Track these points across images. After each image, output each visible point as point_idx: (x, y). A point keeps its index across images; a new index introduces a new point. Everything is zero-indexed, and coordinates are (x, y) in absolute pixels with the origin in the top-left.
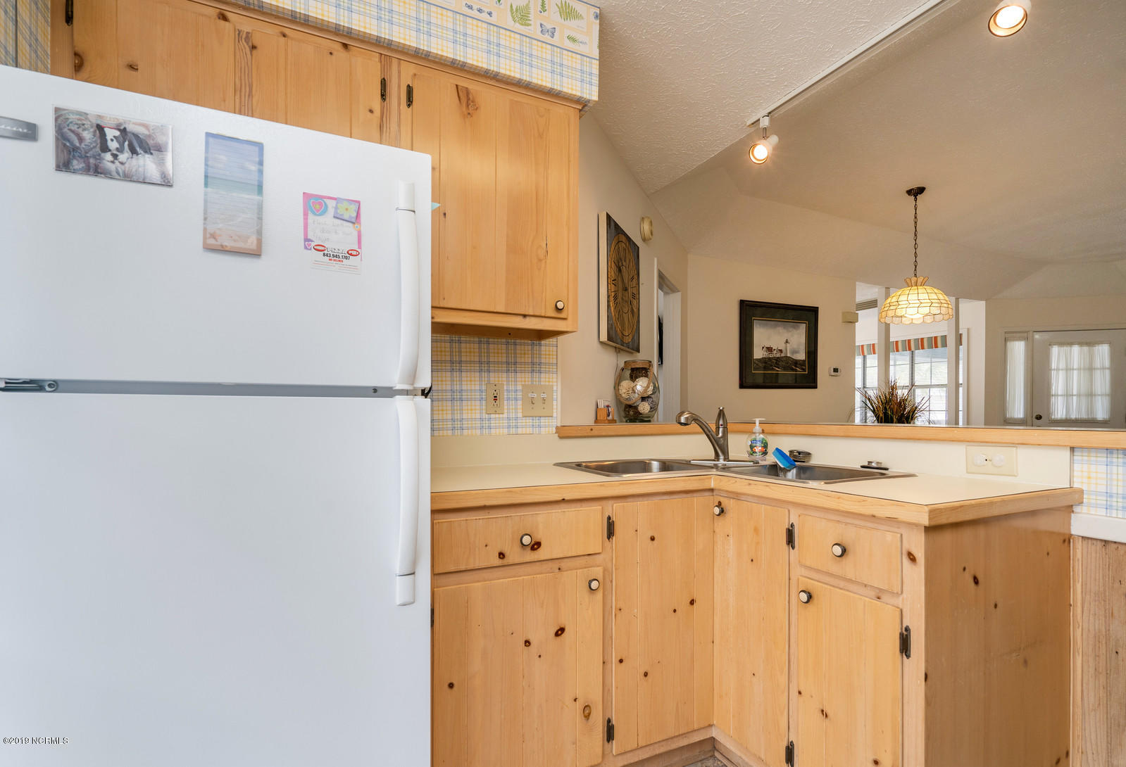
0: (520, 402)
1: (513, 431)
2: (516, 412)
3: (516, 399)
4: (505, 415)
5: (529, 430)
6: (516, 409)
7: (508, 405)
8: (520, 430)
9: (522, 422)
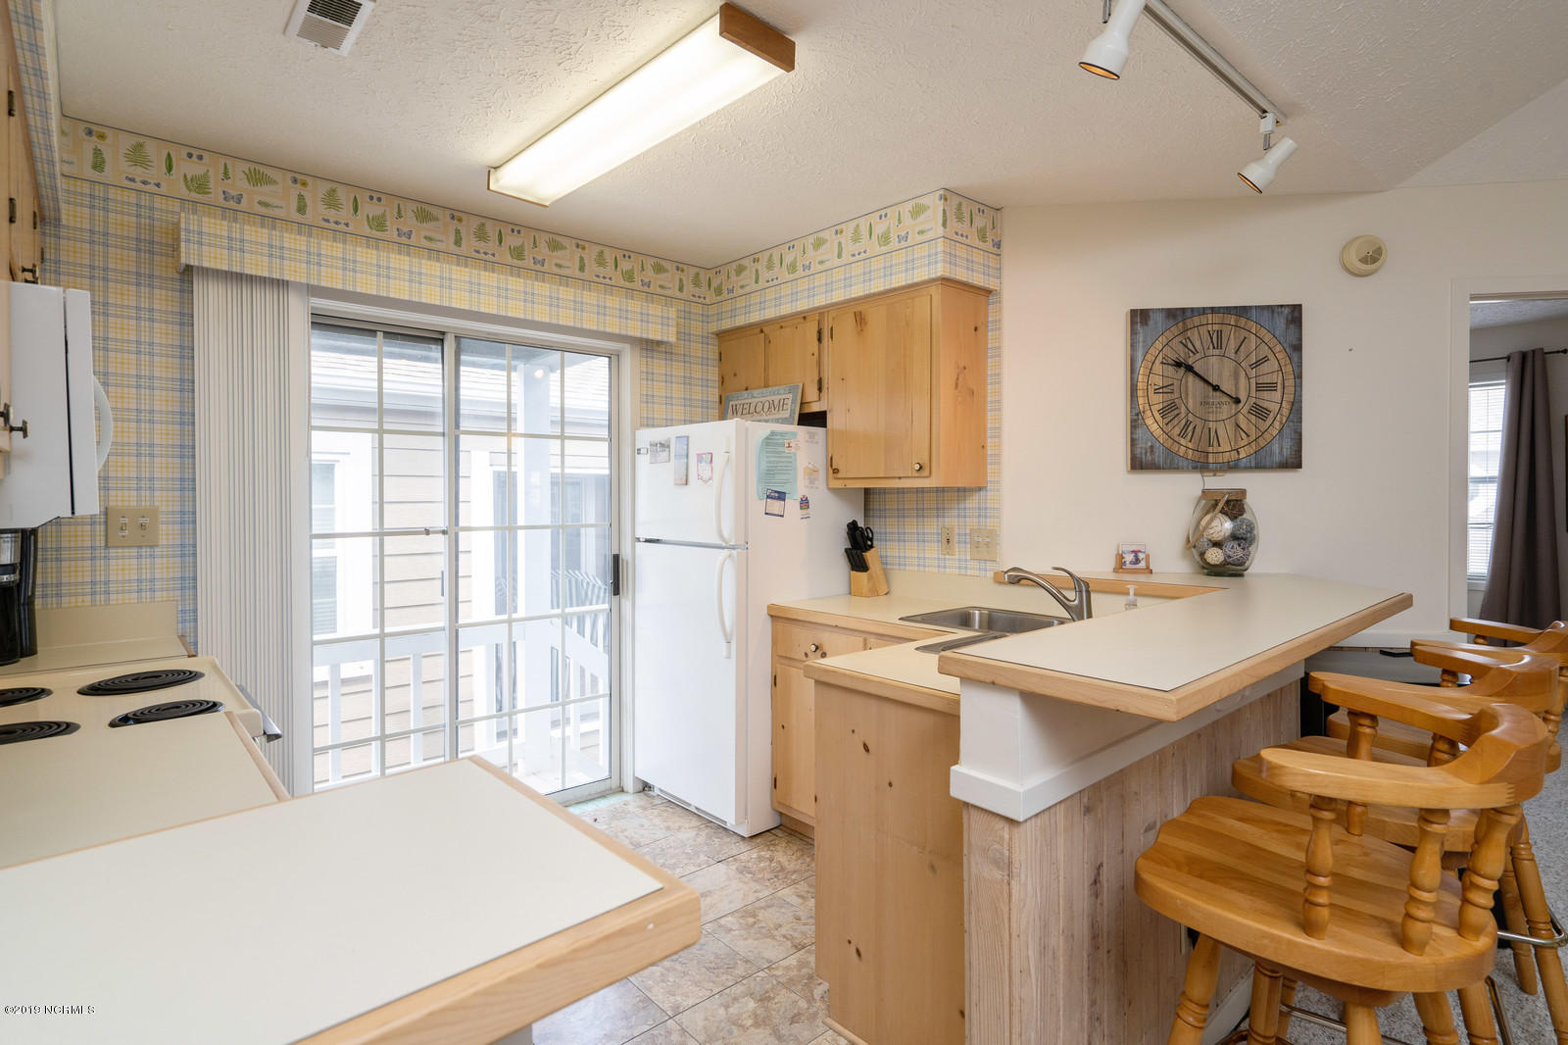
0: (969, 546)
1: (963, 572)
2: (966, 555)
3: (965, 542)
4: (957, 557)
5: (977, 573)
6: (966, 552)
7: (959, 547)
8: (969, 572)
9: (970, 564)
